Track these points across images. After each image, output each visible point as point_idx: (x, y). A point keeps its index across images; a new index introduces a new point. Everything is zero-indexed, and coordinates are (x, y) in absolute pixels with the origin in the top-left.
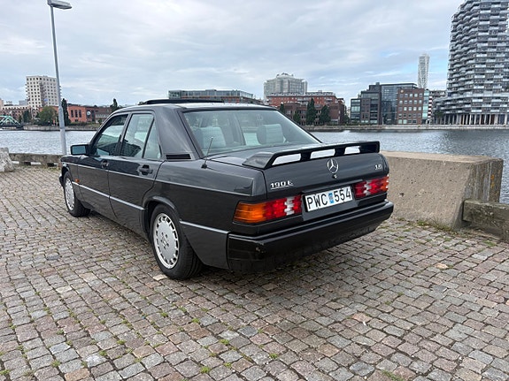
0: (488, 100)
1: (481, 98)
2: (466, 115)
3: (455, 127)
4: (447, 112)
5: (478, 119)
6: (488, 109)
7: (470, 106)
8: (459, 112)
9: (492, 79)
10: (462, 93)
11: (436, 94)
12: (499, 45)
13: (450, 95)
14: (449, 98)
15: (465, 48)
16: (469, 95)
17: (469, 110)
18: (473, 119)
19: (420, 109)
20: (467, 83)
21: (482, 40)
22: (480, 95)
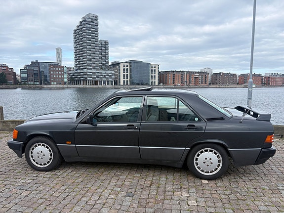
0: (94, 74)
1: (91, 72)
2: (85, 80)
3: (81, 86)
4: (76, 79)
5: (91, 83)
6: (95, 78)
7: (86, 76)
8: (82, 79)
9: (95, 64)
10: (82, 69)
11: (69, 69)
12: (96, 48)
13: (76, 70)
14: (76, 72)
15: (82, 48)
16: (85, 70)
17: (86, 78)
18: (89, 83)
19: (63, 76)
20: (84, 65)
21: (88, 44)
22: (91, 71)
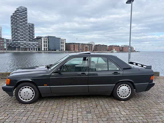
0: (25, 44)
1: (23, 43)
2: (19, 48)
3: (16, 51)
4: (13, 47)
5: (23, 49)
6: (26, 46)
7: (20, 45)
8: (17, 47)
9: (25, 37)
10: (17, 41)
11: (7, 40)
12: (26, 28)
13: (13, 41)
14: (13, 42)
15: (16, 27)
16: (19, 41)
17: (20, 46)
18: (21, 49)
19: (3, 45)
20: (18, 38)
21: (21, 25)
22: (23, 42)
